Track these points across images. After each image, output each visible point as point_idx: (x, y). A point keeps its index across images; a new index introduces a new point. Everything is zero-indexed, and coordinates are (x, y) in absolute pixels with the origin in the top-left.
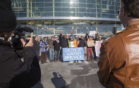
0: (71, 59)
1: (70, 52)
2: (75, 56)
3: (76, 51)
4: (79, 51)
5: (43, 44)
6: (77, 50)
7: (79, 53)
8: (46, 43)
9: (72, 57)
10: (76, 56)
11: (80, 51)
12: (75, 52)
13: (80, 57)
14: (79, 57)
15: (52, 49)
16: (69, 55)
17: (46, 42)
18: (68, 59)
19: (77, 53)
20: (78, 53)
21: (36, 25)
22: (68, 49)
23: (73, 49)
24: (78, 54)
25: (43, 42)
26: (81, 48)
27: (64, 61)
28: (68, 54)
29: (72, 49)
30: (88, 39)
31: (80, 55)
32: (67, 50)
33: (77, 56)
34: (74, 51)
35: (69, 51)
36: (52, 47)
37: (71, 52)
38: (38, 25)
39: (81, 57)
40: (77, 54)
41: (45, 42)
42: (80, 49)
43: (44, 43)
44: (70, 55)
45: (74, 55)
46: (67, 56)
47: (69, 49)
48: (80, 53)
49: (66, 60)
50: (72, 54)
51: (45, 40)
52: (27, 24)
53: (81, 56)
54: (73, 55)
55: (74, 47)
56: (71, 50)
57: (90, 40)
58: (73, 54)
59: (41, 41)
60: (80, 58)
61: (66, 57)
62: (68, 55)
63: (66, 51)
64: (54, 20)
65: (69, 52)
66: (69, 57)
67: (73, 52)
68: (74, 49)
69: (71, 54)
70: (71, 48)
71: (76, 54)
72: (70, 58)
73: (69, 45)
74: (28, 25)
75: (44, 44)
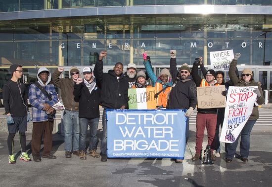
0: (134, 151)
1: (133, 126)
2: (149, 141)
3: (155, 125)
4: (164, 125)
5: (39, 93)
6: (160, 119)
7: (166, 130)
8: (49, 92)
9: (139, 145)
10: (153, 141)
11: (170, 124)
12: (149, 128)
13: (169, 145)
14: (164, 145)
15: (72, 114)
16: (130, 136)
17: (51, 88)
18: (123, 151)
19: (157, 130)
20: (161, 130)
21: (79, 34)
22: (127, 116)
23: (145, 114)
24: (161, 134)
25: (38, 87)
26: (173, 114)
27: (109, 157)
28: (127, 132)
29: (142, 116)
30: (204, 82)
31: (167, 137)
32: (122, 119)
33: (157, 140)
34: (149, 123)
35: (130, 121)
36: (73, 107)
37: (137, 126)
38: (87, 36)
39: (173, 148)
40: (157, 134)
41: (45, 87)
42: (170, 117)
43: (44, 90)
44: (132, 138)
45: (147, 139)
46: (123, 139)
47: (130, 116)
48: (169, 130)
49: (117, 155)
50: (140, 131)
51: (45, 82)
52: (49, 32)
53: (172, 143)
54: (143, 138)
55: (146, 108)
56: (136, 120)
57: (208, 83)
58: (142, 133)
59: (34, 85)
60: (168, 151)
61: (117, 143)
62: (124, 136)
63: (117, 123)
64: (132, 19)
65: (128, 126)
66: (127, 143)
67: (142, 125)
68: (148, 116)
69: (137, 133)
70: (137, 110)
71: (155, 132)
72: (131, 145)
73: (131, 101)
74: (51, 34)
75: (43, 96)
